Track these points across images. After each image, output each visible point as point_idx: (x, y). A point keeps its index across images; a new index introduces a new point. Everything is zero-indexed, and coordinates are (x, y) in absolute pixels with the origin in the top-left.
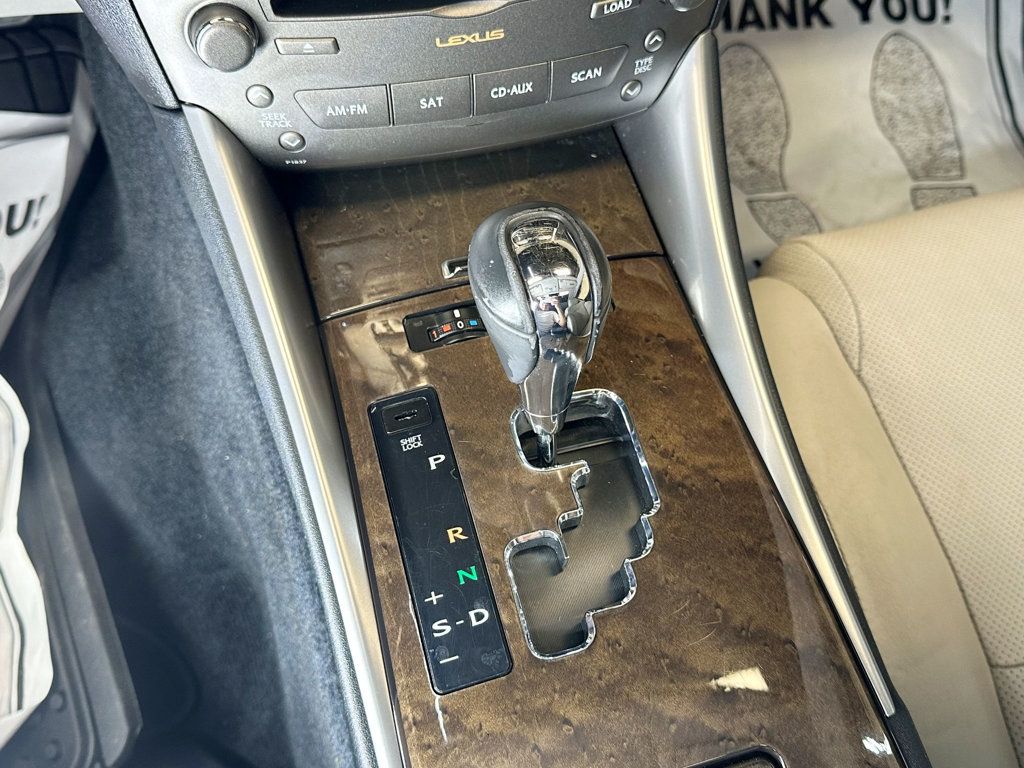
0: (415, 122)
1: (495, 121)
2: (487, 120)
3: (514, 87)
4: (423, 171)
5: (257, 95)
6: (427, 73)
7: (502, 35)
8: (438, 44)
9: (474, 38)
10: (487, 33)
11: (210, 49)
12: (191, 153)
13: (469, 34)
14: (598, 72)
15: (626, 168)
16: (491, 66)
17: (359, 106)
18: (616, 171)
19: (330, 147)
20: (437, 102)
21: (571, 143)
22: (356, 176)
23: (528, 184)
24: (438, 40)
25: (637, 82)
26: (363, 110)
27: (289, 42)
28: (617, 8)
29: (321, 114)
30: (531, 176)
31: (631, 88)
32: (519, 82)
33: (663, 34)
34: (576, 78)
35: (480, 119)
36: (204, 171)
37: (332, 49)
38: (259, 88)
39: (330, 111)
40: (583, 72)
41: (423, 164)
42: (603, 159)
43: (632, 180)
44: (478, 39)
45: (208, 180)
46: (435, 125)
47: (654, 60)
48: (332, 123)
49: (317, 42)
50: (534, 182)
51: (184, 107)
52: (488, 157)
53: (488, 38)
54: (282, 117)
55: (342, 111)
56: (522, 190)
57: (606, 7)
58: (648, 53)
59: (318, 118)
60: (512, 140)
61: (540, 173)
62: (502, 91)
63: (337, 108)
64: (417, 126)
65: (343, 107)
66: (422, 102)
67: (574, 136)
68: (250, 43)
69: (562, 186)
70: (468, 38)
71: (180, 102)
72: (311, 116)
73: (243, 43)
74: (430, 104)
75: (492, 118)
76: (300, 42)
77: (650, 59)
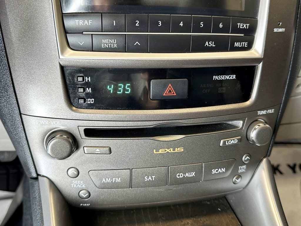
0: (142, 187)
1: (177, 188)
2: (174, 188)
3: (187, 173)
4: (143, 212)
5: (72, 172)
6: (149, 165)
7: (183, 150)
8: (155, 152)
9: (170, 150)
10: (176, 149)
11: (52, 148)
12: (37, 197)
13: (168, 149)
14: (223, 170)
15: (234, 215)
16: (177, 163)
17: (117, 179)
18: (230, 217)
19: (102, 197)
20: (152, 178)
21: (209, 203)
22: (112, 213)
23: (191, 221)
24: (155, 150)
25: (239, 176)
26: (118, 180)
27: (90, 148)
28: (231, 143)
29: (99, 181)
30: (192, 217)
31: (237, 178)
32: (189, 171)
33: (250, 156)
34: (214, 171)
35: (171, 187)
36: (41, 206)
37: (108, 152)
38: (73, 169)
39: (104, 180)
40: (217, 169)
41: (143, 209)
42: (224, 211)
43: (238, 221)
44: (172, 151)
45: (42, 211)
46: (150, 189)
47: (247, 167)
48: (104, 186)
49: (102, 149)
50: (194, 220)
51: (39, 177)
52: (172, 207)
53: (176, 151)
54: (81, 182)
55: (108, 180)
56: (188, 223)
57: (227, 142)
58: (244, 164)
59: (98, 183)
60: (184, 199)
61: (196, 216)
62: (182, 175)
63: (107, 179)
64: (142, 189)
65: (110, 179)
66: (145, 178)
67: (209, 200)
68: (72, 148)
69: (207, 222)
70: (168, 150)
71: (38, 175)
72: (95, 182)
73: (68, 146)
74: (149, 179)
75: (176, 187)
76: (95, 149)
77: (245, 166)
